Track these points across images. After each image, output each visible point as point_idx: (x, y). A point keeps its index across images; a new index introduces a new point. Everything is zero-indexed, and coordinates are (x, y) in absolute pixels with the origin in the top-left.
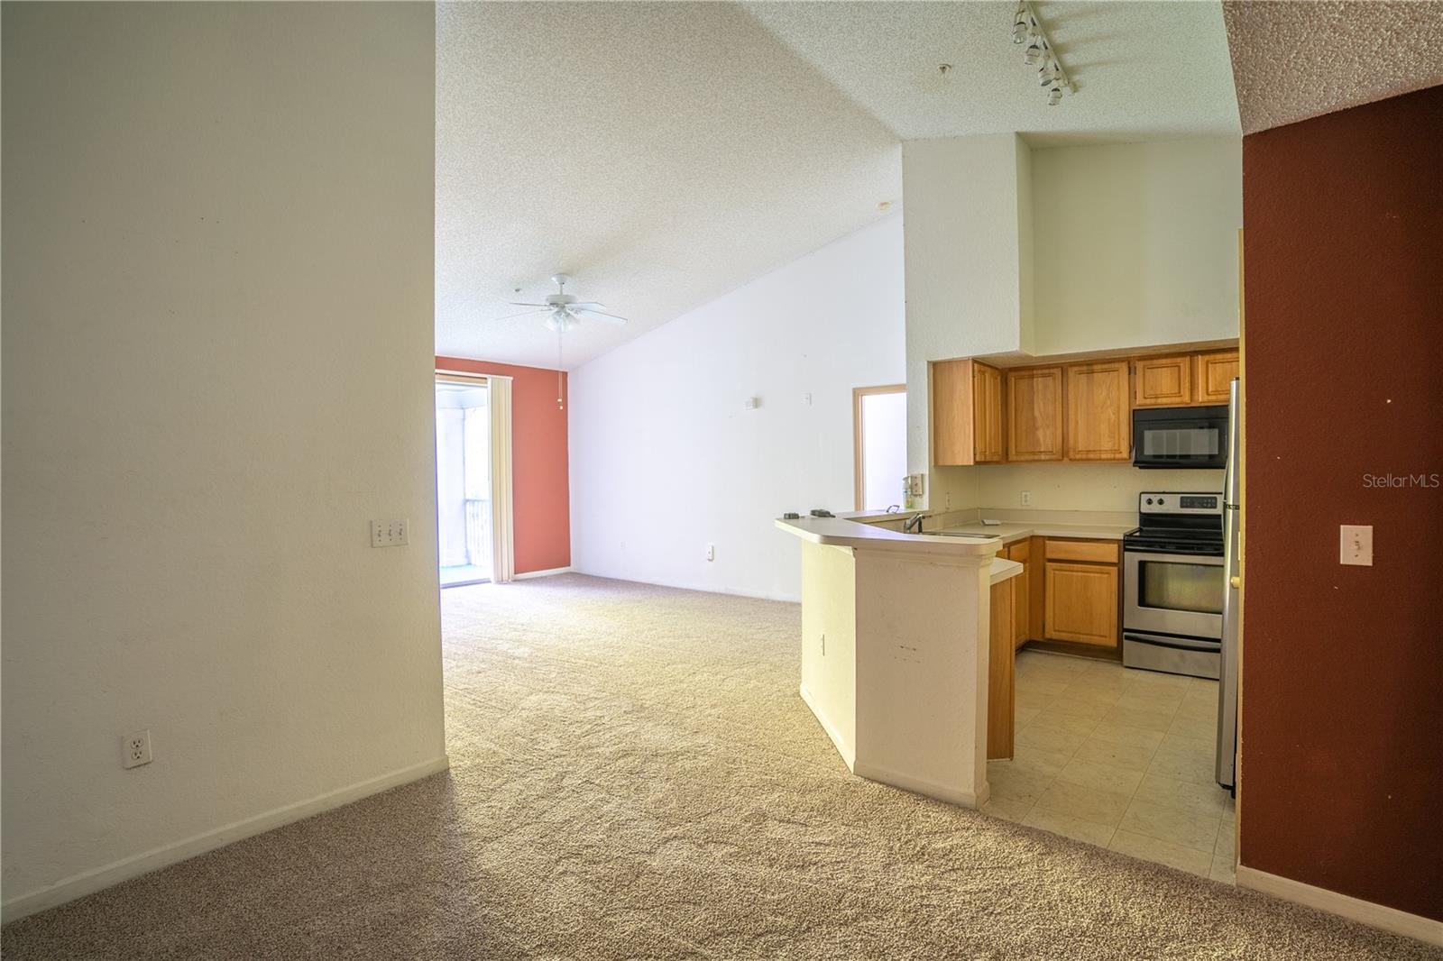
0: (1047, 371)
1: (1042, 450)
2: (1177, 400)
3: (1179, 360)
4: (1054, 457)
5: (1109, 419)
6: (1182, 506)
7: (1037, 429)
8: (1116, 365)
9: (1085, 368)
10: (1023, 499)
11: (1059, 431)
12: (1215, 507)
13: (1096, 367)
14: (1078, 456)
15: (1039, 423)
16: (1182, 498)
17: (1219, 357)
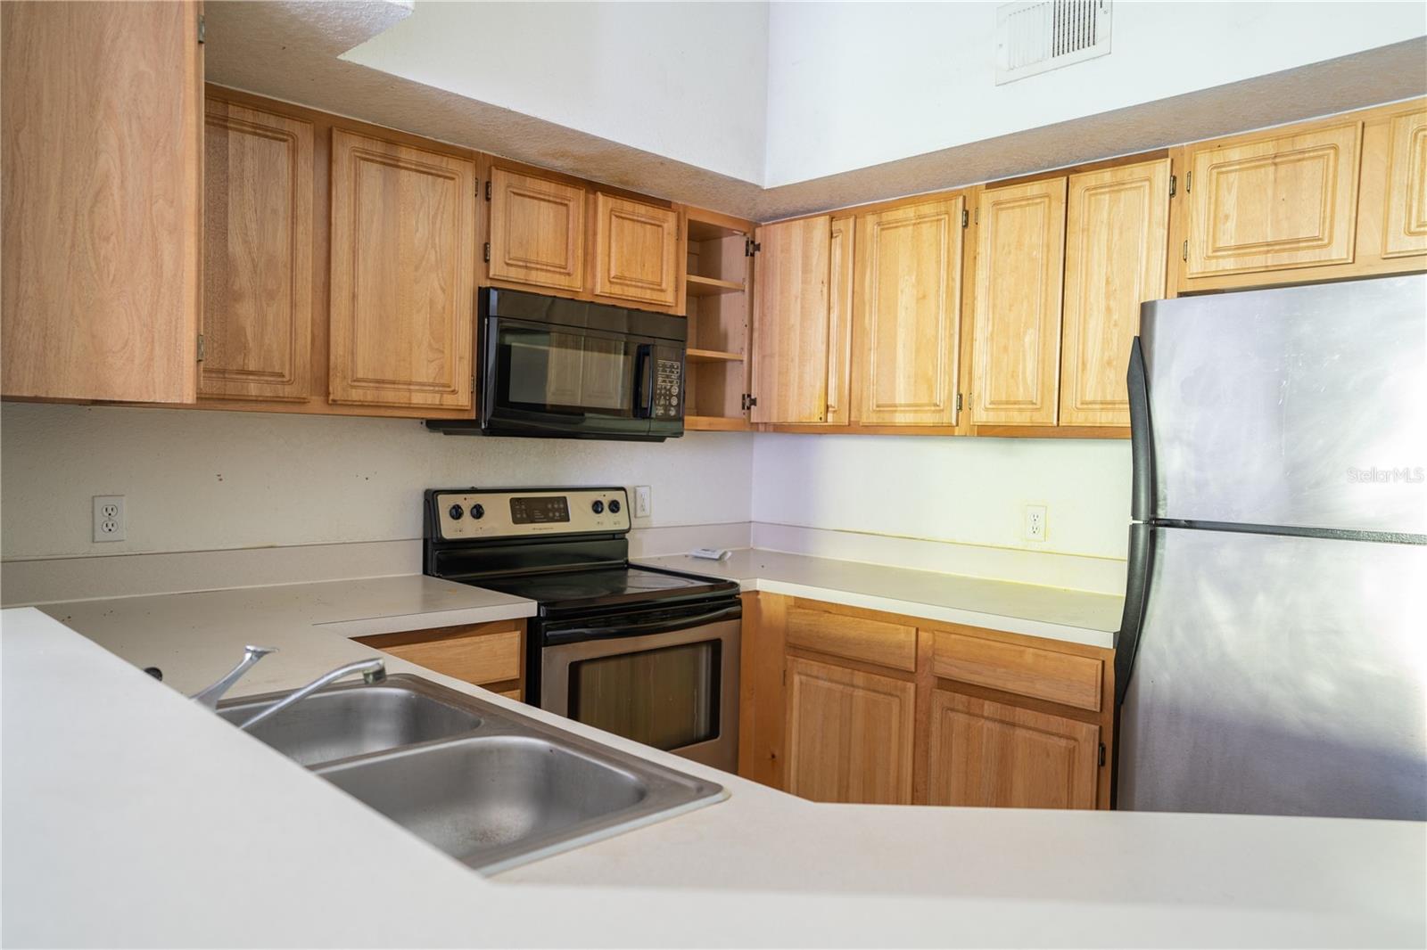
0: (272, 121)
1: (251, 367)
2: (562, 281)
3: (569, 192)
4: (288, 391)
5: (432, 302)
6: (516, 521)
7: (237, 297)
8: (452, 165)
9: (378, 148)
10: (101, 518)
11: (306, 315)
12: (566, 519)
13: (407, 155)
14: (356, 395)
15: (243, 281)
16: (512, 501)
17: (628, 206)
